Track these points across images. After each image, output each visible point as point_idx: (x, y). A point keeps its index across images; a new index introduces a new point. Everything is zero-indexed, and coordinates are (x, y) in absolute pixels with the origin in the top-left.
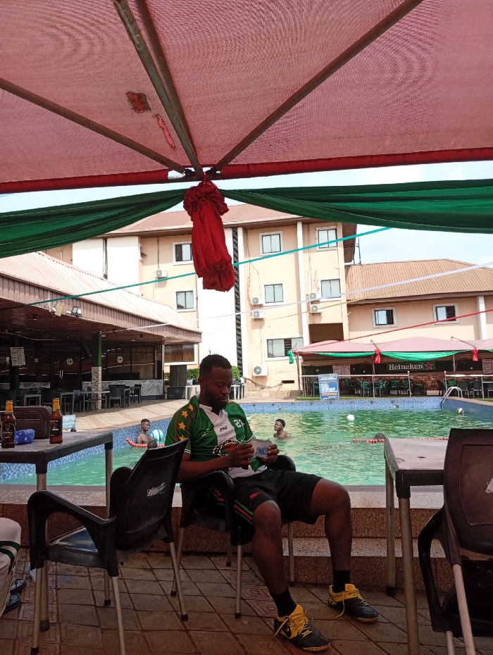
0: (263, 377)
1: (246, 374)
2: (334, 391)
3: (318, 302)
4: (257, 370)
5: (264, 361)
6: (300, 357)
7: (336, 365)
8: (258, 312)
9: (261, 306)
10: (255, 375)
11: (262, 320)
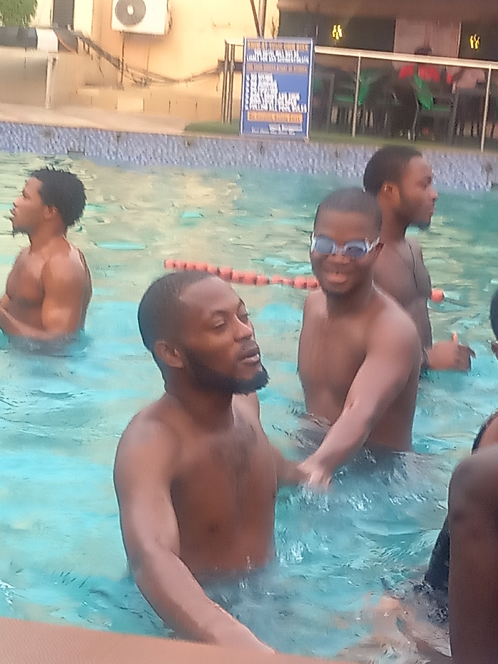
0: (151, 40)
2: (291, 106)
4: (132, 10)
10: (119, 26)
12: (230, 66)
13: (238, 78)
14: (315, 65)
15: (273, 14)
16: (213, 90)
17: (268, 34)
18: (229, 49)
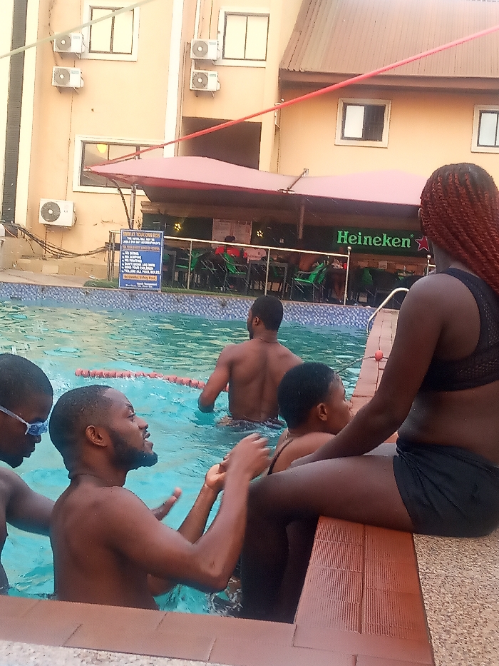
0: (63, 230)
1: (21, 218)
2: (151, 271)
3: (212, 64)
4: (51, 211)
5: (70, 192)
6: (140, 192)
7: (222, 219)
8: (67, 74)
9: (76, 57)
10: (42, 221)
11: (75, 91)
12: (112, 246)
13: (117, 253)
14: (164, 245)
15: (139, 216)
16: (102, 260)
17: (135, 227)
18: (112, 235)
